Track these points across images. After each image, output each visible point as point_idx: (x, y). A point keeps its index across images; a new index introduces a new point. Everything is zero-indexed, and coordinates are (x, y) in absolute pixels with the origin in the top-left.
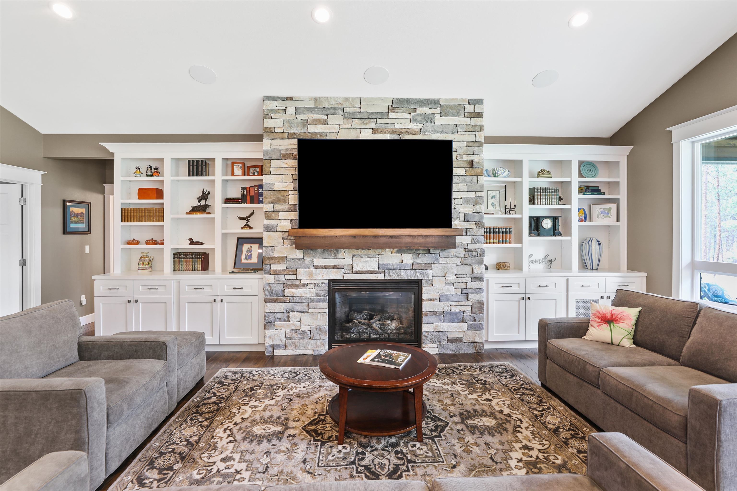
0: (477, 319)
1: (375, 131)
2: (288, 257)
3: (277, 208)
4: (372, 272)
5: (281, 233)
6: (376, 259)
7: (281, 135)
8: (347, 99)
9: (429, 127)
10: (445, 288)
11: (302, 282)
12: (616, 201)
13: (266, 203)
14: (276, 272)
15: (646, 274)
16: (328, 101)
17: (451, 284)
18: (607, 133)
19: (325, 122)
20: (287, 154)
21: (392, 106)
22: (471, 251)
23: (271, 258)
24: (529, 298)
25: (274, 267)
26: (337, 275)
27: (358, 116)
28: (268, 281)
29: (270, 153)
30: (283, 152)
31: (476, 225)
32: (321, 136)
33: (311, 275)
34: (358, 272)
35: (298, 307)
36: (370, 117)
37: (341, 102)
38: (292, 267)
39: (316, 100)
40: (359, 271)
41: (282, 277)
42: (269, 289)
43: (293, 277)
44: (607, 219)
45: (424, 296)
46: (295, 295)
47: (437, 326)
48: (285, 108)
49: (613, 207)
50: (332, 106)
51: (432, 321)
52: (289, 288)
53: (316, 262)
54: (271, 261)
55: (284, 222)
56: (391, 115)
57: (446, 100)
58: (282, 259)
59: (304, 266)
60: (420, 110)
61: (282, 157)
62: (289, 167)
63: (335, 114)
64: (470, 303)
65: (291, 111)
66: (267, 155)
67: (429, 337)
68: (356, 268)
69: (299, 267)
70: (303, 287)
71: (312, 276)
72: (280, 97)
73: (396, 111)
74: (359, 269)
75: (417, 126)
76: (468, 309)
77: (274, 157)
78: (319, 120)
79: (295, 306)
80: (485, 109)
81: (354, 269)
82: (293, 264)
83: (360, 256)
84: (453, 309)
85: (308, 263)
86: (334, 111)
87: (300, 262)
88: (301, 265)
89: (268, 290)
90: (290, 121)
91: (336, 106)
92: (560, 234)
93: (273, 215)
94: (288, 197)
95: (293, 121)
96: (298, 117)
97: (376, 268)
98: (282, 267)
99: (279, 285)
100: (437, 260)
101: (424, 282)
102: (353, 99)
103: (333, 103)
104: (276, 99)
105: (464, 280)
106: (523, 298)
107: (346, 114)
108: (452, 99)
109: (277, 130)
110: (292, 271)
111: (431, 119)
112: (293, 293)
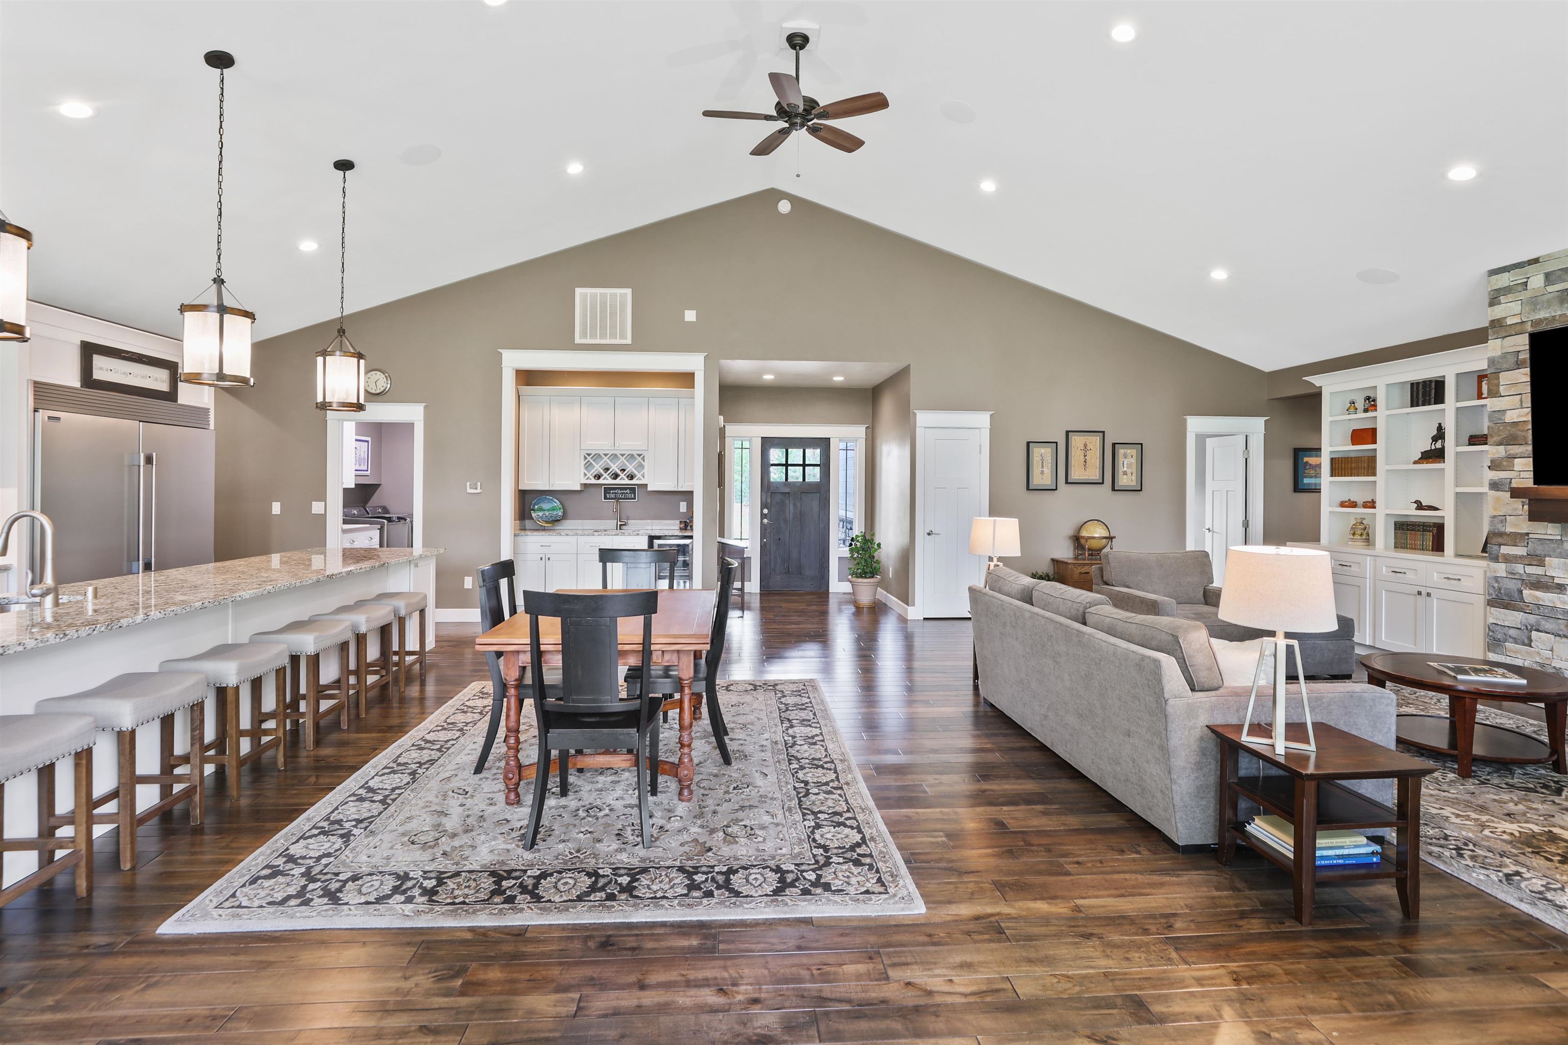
2: (1531, 536)
3: (1511, 452)
7: (1518, 328)
11: (1556, 580)
13: (1491, 445)
14: (1508, 559)
23: (1501, 535)
25: (1504, 550)
28: (1495, 572)
29: (1498, 362)
30: (1522, 356)
35: (1549, 625)
38: (1538, 552)
41: (1519, 568)
42: (1496, 585)
43: (1540, 571)
46: (1541, 603)
48: (1525, 280)
52: (1531, 589)
54: (1500, 540)
55: (1523, 475)
58: (1517, 538)
59: (1561, 553)
61: (1521, 364)
62: (1515, 382)
65: (1537, 281)
66: (1494, 365)
69: (1551, 553)
70: (1557, 591)
72: (1515, 264)
77: (1505, 366)
79: (1543, 622)
82: (1540, 547)
87: (1553, 545)
88: (1554, 550)
89: (1494, 587)
90: (1534, 299)
93: (1505, 463)
94: (1528, 432)
95: (1538, 298)
96: (1550, 289)
98: (1520, 551)
99: (1514, 581)
104: (1508, 269)
109: (1509, 321)
110: (1537, 559)
112: (1538, 598)
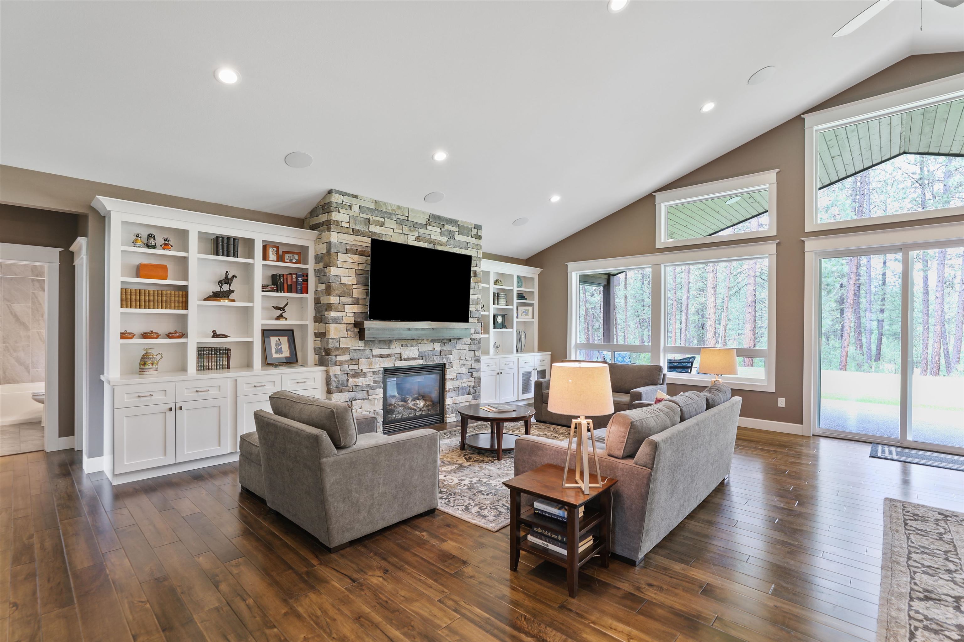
0: (477, 391)
1: (417, 239)
2: (351, 348)
3: (343, 301)
4: (415, 359)
5: (345, 325)
6: (417, 347)
7: (346, 230)
8: (399, 207)
9: (452, 241)
10: (459, 369)
11: (364, 371)
12: (532, 305)
13: (334, 295)
14: (341, 363)
15: (550, 353)
16: (386, 206)
17: (463, 366)
18: (525, 257)
19: (382, 225)
20: (352, 249)
21: (429, 219)
22: (474, 340)
23: (337, 349)
24: (501, 373)
25: (339, 358)
26: (389, 364)
27: (406, 223)
28: (335, 372)
29: (338, 246)
30: (348, 247)
31: (478, 320)
32: (379, 236)
33: (370, 364)
34: (405, 360)
35: (359, 395)
36: (415, 226)
37: (395, 209)
38: (355, 357)
39: (376, 202)
40: (406, 358)
41: (346, 367)
42: (336, 380)
43: (355, 367)
44: (527, 317)
45: (448, 376)
46: (358, 384)
47: (455, 400)
48: (350, 205)
49: (530, 308)
50: (388, 211)
51: (452, 396)
52: (352, 378)
53: (376, 352)
54: (337, 353)
55: (348, 314)
56: (429, 227)
57: (462, 222)
58: (345, 351)
59: (365, 356)
60: (447, 227)
61: (347, 252)
62: (354, 261)
63: (390, 218)
64: (473, 379)
65: (356, 208)
66: (335, 248)
67: (450, 408)
68: (404, 356)
69: (361, 357)
70: (364, 376)
71: (372, 365)
72: (347, 193)
73: (432, 224)
74: (406, 357)
75: (444, 239)
76: (472, 384)
77: (341, 251)
78: (379, 221)
79: (357, 395)
80: (482, 233)
81: (403, 357)
82: (355, 354)
83: (406, 345)
84: (464, 385)
85: (368, 353)
86: (389, 215)
87: (361, 352)
88: (362, 355)
89: (335, 381)
90: (355, 217)
91: (391, 212)
92: (505, 327)
93: (339, 307)
94: (351, 290)
95: (357, 218)
96: (362, 215)
97: (417, 356)
98: (346, 358)
99: (344, 375)
100: (455, 347)
101: (447, 365)
102: (404, 208)
103: (389, 208)
104: (343, 194)
105: (470, 362)
106: (498, 374)
107: (398, 220)
108: (465, 222)
109: (344, 225)
110: (355, 361)
111: (453, 235)
112: (356, 382)
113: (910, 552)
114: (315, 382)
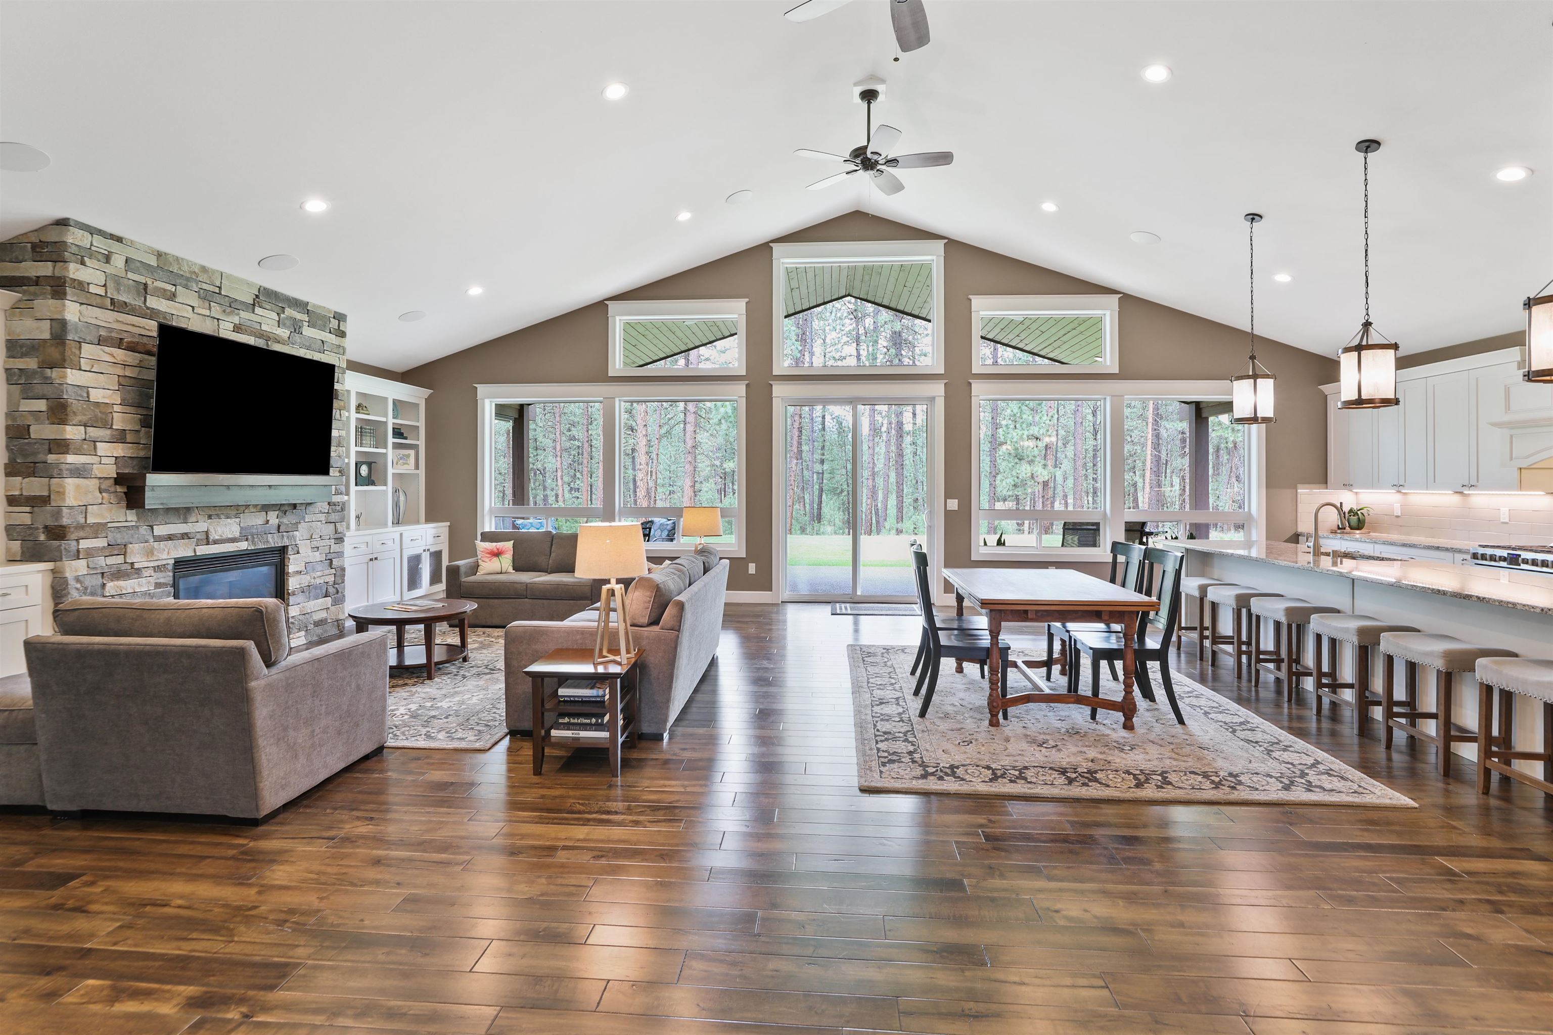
0: (340, 591)
1: (237, 329)
2: (110, 525)
3: (92, 434)
4: (233, 540)
5: (97, 481)
6: (237, 520)
7: (99, 300)
8: (204, 269)
9: (297, 337)
10: (311, 554)
11: (136, 566)
12: (415, 447)
13: (74, 423)
14: (90, 554)
15: (448, 524)
16: (179, 263)
17: (316, 549)
18: (401, 369)
19: (172, 297)
20: (112, 338)
21: (257, 296)
22: (335, 505)
23: (82, 527)
24: (376, 559)
25: (84, 544)
26: (184, 551)
27: (218, 298)
28: (76, 571)
29: (81, 330)
30: (103, 333)
31: (340, 472)
32: (165, 318)
33: (150, 553)
34: (216, 542)
36: (233, 305)
37: (197, 271)
38: (119, 541)
39: (159, 255)
40: (217, 540)
41: (101, 561)
42: (78, 586)
43: (120, 559)
44: (406, 466)
45: (291, 568)
46: (124, 592)
47: (303, 607)
48: (106, 253)
49: (412, 452)
50: (182, 273)
51: (299, 601)
52: (112, 581)
53: (159, 530)
54: (82, 534)
55: (104, 460)
56: (258, 310)
57: (314, 305)
58: (98, 530)
59: (138, 538)
60: (289, 312)
61: (101, 341)
62: (116, 361)
63: (186, 287)
64: (333, 571)
65: (118, 262)
66: (76, 332)
67: (296, 622)
68: (214, 536)
69: (131, 540)
70: (136, 576)
71: (153, 554)
72: (100, 231)
73: (264, 305)
74: (217, 537)
75: (284, 333)
76: (331, 579)
77: (88, 338)
78: (165, 290)
80: (349, 327)
81: (211, 538)
82: (119, 536)
83: (218, 516)
84: (318, 581)
85: (145, 533)
86: (186, 281)
87: (130, 532)
88: (132, 536)
89: (77, 589)
90: (116, 278)
91: (188, 275)
92: (373, 483)
93: (85, 446)
94: (111, 415)
95: (121, 279)
96: (130, 275)
97: (237, 534)
98: (101, 543)
99: (95, 576)
100: (304, 517)
101: (290, 548)
102: (214, 271)
103: (185, 268)
104: (93, 231)
105: (327, 542)
106: (371, 560)
107: (202, 291)
108: (320, 307)
109: (93, 289)
110: (119, 548)
111: (300, 327)
112: (121, 588)
113: (868, 679)
114: (27, 594)
